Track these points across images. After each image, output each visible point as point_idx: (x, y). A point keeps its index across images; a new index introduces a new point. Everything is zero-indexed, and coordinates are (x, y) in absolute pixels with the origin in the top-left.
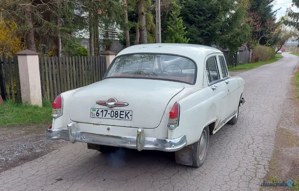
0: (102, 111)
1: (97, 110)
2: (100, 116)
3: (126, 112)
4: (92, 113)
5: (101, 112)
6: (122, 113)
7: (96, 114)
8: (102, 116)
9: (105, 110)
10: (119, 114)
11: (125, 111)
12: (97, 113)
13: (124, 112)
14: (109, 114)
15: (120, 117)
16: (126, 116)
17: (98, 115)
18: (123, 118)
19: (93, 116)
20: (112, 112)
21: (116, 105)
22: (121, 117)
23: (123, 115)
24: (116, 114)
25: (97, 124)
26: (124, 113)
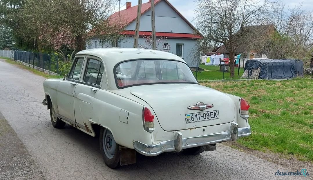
0: (196, 115)
1: (191, 115)
2: (195, 120)
4: (187, 118)
5: (195, 116)
6: (212, 114)
7: (191, 119)
8: (197, 120)
9: (198, 114)
10: (210, 115)
12: (192, 118)
13: (213, 112)
14: (202, 116)
16: (215, 116)
17: (193, 119)
18: (214, 118)
19: (189, 122)
20: (204, 114)
22: (212, 117)
23: (213, 115)
24: (207, 116)
25: (193, 129)
26: (213, 114)
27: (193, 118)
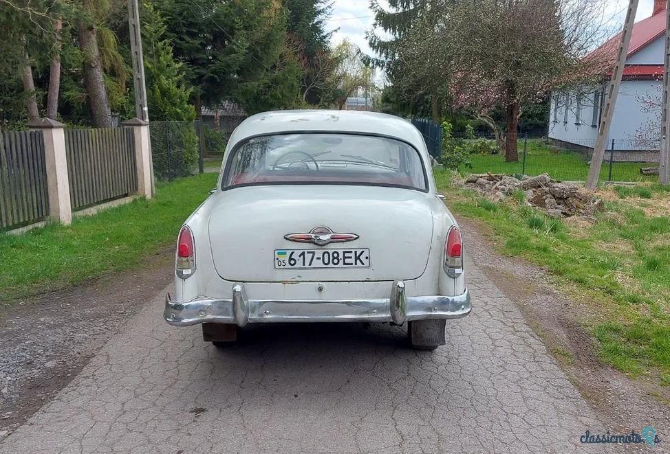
0: (303, 254)
1: (289, 253)
2: (299, 264)
3: (356, 252)
4: (277, 259)
5: (300, 256)
6: (347, 255)
7: (287, 262)
8: (304, 265)
9: (308, 253)
10: (341, 256)
11: (353, 251)
12: (291, 259)
13: (351, 252)
14: (318, 258)
15: (345, 264)
16: (358, 261)
17: (292, 262)
18: (352, 264)
19: (282, 267)
20: (326, 255)
21: (335, 240)
22: (346, 262)
23: (351, 258)
24: (334, 258)
25: (292, 282)
26: (352, 255)
27: (293, 259)
